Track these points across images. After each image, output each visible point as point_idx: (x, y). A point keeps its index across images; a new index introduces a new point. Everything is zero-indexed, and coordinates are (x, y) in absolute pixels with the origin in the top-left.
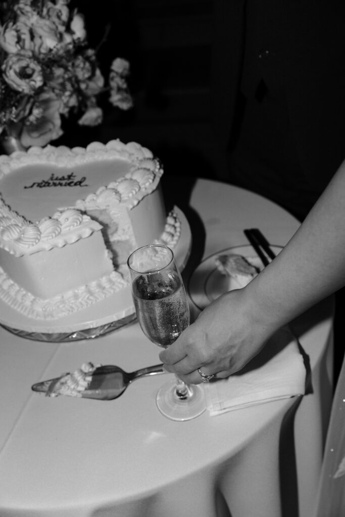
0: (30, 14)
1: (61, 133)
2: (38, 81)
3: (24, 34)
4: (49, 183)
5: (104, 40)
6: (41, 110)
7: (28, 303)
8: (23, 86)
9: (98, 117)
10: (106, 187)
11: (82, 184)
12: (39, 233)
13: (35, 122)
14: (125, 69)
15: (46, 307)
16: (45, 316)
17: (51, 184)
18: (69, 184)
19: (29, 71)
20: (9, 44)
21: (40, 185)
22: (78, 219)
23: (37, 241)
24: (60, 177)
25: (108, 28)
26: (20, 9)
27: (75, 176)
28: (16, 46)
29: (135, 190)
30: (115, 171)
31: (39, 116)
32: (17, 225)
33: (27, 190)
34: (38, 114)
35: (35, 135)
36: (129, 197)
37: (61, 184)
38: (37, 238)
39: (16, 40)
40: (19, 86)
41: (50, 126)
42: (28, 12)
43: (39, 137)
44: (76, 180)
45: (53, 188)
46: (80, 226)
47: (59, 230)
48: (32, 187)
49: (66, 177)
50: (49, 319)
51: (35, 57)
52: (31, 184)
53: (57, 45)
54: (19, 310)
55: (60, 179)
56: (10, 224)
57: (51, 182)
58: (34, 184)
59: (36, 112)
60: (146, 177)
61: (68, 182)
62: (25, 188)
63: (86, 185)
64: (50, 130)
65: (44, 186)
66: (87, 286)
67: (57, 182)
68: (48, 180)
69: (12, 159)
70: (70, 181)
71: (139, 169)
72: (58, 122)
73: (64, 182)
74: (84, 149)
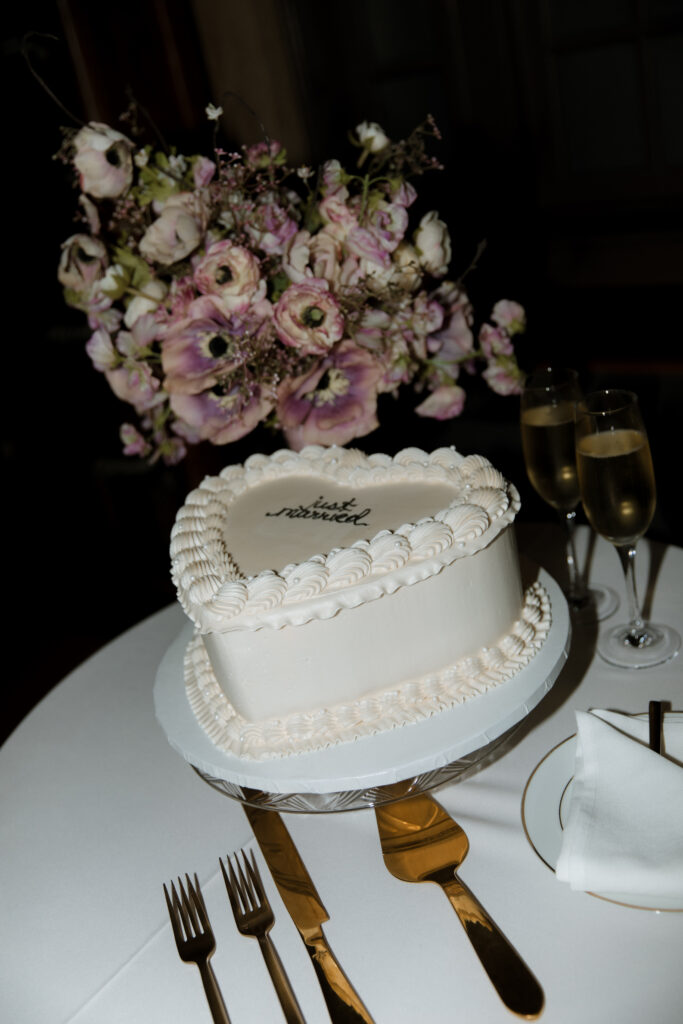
0: (343, 222)
1: (374, 425)
2: (330, 333)
3: (326, 252)
4: (308, 512)
5: (473, 267)
6: (346, 383)
7: (222, 722)
8: (304, 340)
9: (453, 404)
10: (392, 532)
11: (358, 522)
12: (244, 598)
13: (332, 403)
14: (514, 320)
15: (246, 735)
16: (241, 752)
17: (311, 514)
18: (337, 518)
19: (316, 316)
20: (294, 268)
21: (291, 514)
22: (319, 583)
23: (237, 611)
24: (331, 503)
25: (482, 246)
26: (329, 211)
27: (354, 506)
28: (305, 273)
29: (441, 545)
30: (422, 504)
31: (341, 393)
32: (218, 578)
33: (269, 517)
34: (340, 390)
35: (325, 424)
36: (427, 555)
37: (324, 516)
38: (238, 606)
39: (307, 262)
40: (296, 338)
41: (356, 412)
42: (339, 216)
43: (331, 428)
44: (353, 511)
45: (309, 521)
46: (320, 596)
47: (280, 598)
48: (278, 514)
49: (340, 505)
50: (246, 758)
51: (331, 293)
52: (277, 511)
53: (384, 273)
54: (207, 732)
55: (329, 508)
56: (210, 573)
57: (312, 510)
58: (285, 510)
59: (337, 386)
60: (471, 522)
61: (339, 513)
62: (268, 515)
63: (365, 525)
64: (354, 419)
65: (298, 516)
66: (326, 711)
67: (321, 511)
68: (310, 507)
69: (270, 461)
70: (344, 512)
71: (466, 505)
72: (371, 406)
73: (331, 513)
74: (389, 458)
